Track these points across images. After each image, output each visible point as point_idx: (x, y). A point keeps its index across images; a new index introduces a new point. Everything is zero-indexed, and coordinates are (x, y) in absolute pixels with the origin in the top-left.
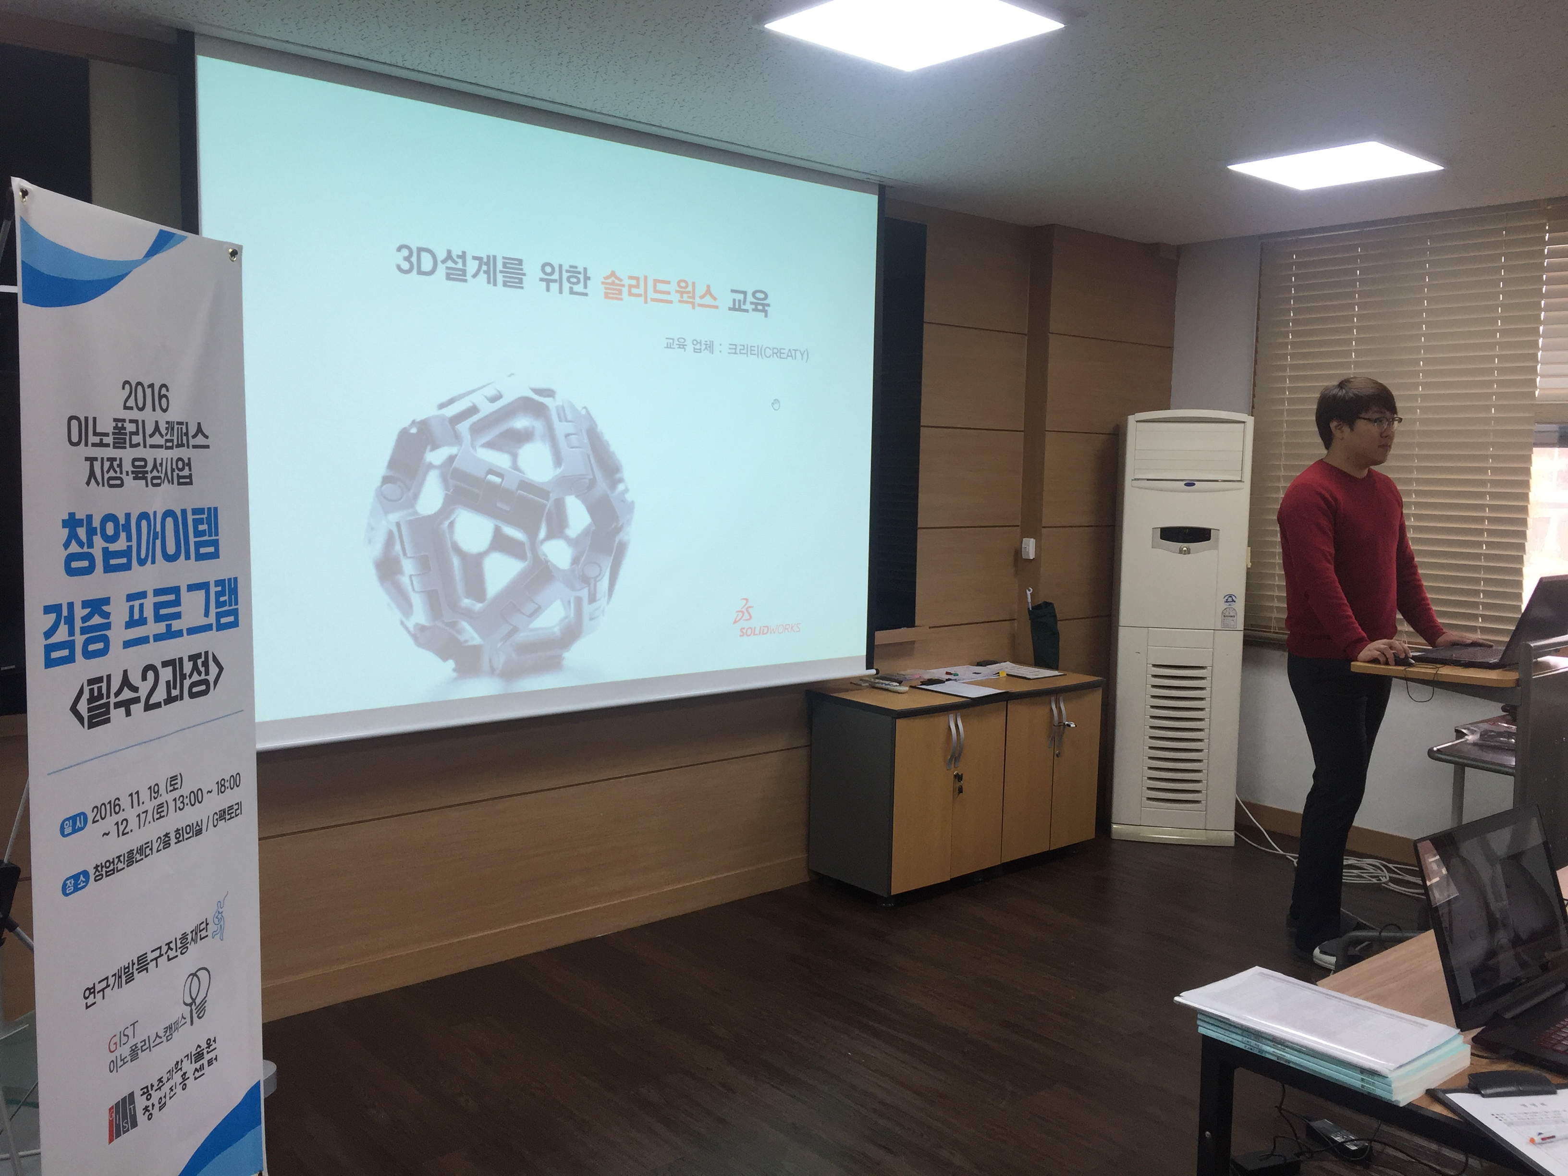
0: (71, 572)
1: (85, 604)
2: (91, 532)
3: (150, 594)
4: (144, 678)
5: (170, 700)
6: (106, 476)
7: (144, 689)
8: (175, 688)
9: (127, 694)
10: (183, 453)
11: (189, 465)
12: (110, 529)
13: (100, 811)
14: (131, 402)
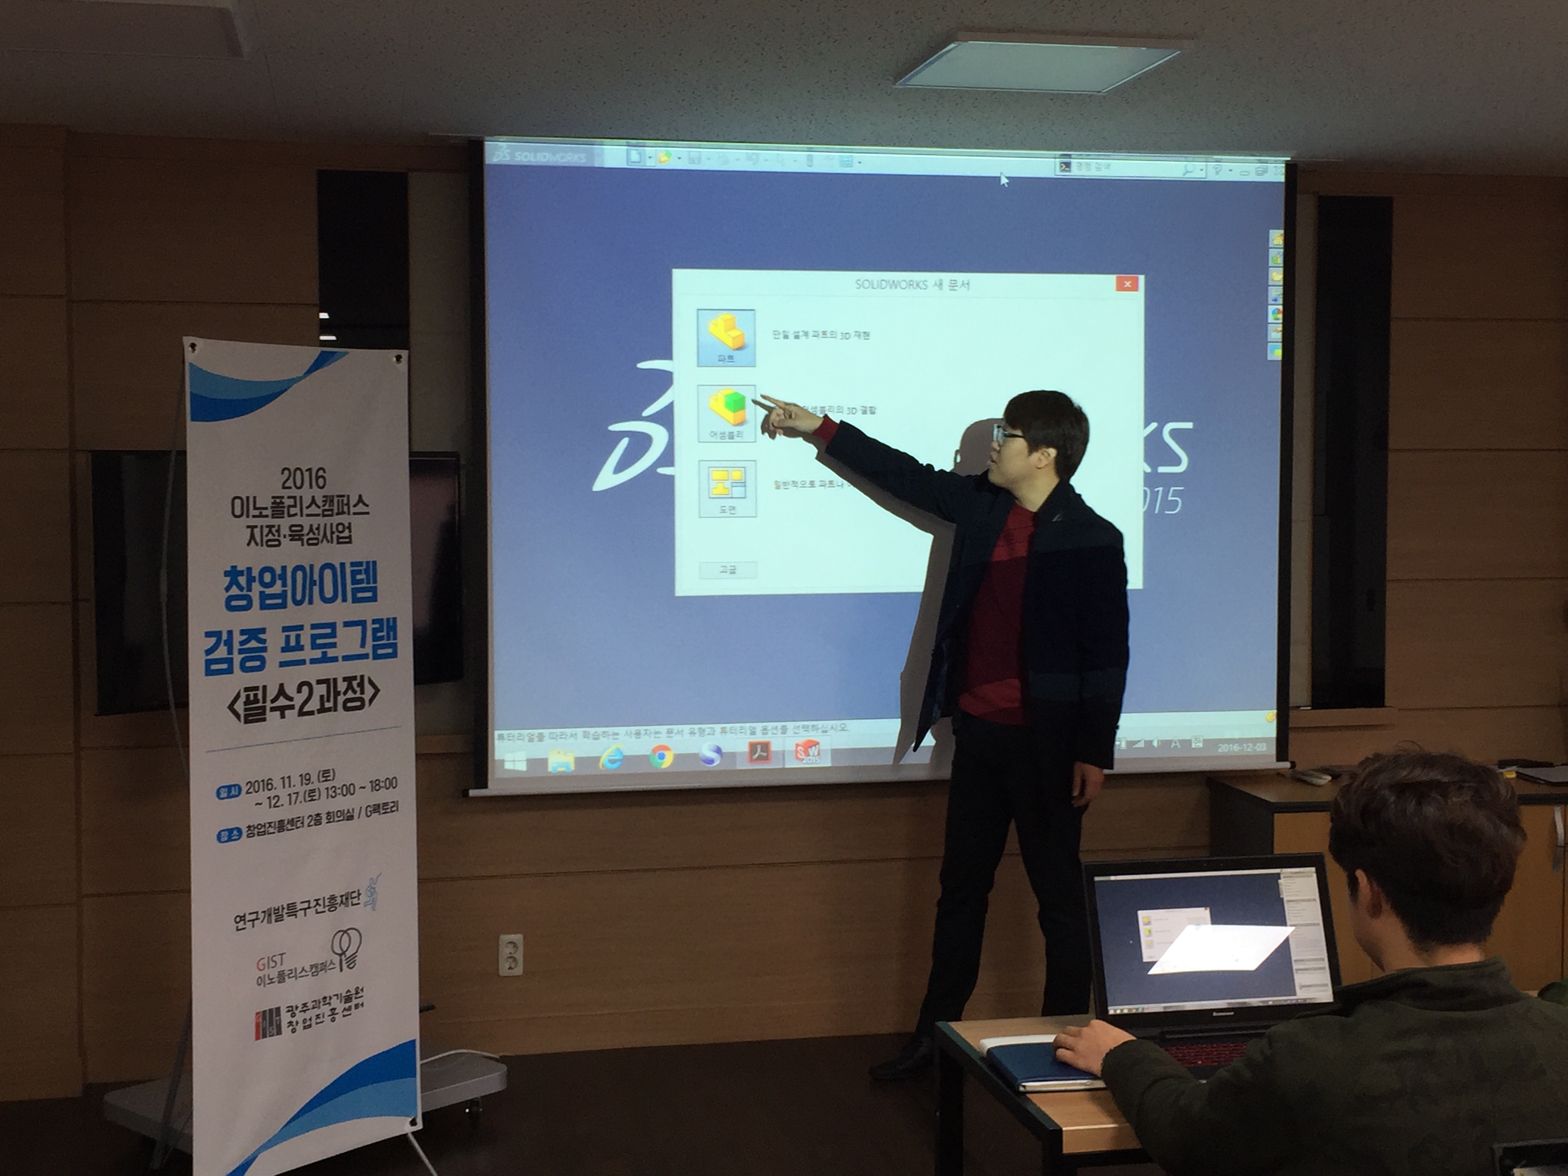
0: (231, 608)
1: (243, 632)
2: (250, 580)
3: (307, 627)
4: (299, 691)
5: (322, 710)
6: (265, 539)
7: (299, 699)
8: (328, 701)
9: (282, 701)
10: (344, 519)
12: (267, 577)
13: (254, 786)
14: (290, 483)
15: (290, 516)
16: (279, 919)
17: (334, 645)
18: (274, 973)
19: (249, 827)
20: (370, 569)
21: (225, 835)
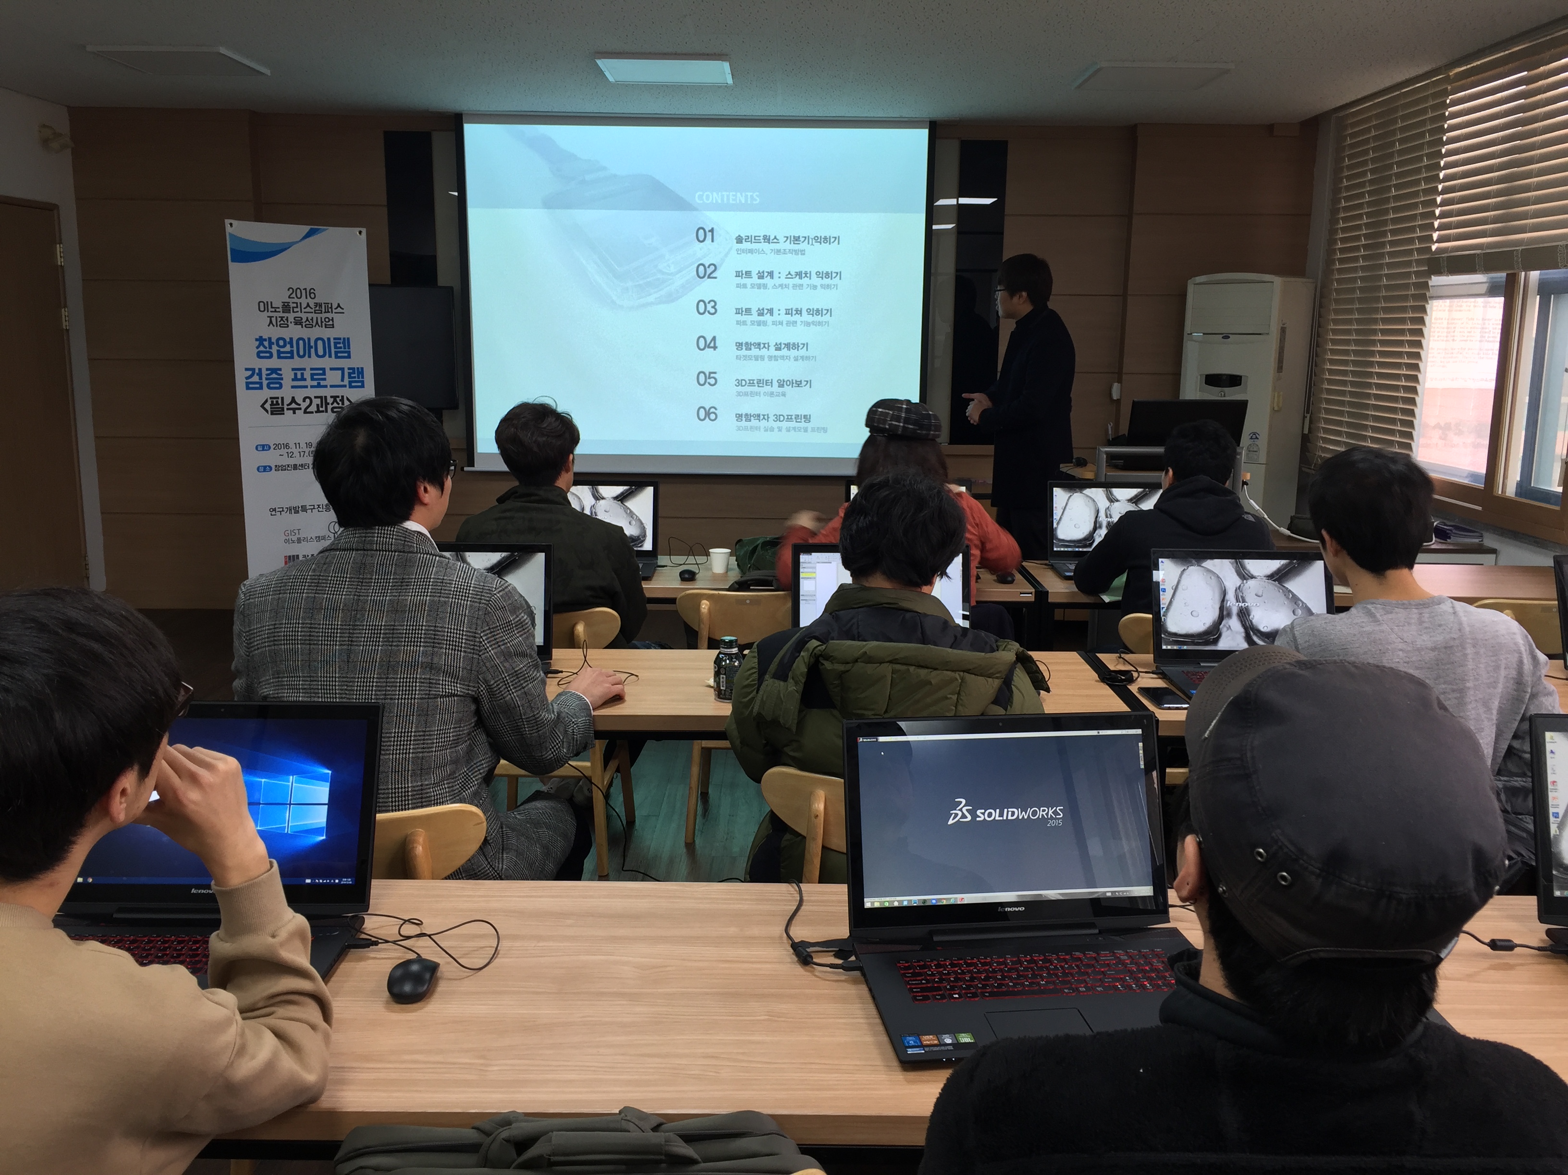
0: (259, 356)
1: (267, 369)
2: (271, 344)
3: (308, 369)
4: (304, 401)
5: (318, 411)
6: (278, 324)
7: (304, 406)
8: (322, 407)
9: (294, 406)
10: (330, 315)
11: (332, 320)
12: (281, 343)
13: (277, 446)
14: (294, 295)
15: (293, 312)
16: (297, 512)
17: (325, 379)
18: (295, 538)
19: (276, 466)
20: (347, 342)
21: (262, 469)
